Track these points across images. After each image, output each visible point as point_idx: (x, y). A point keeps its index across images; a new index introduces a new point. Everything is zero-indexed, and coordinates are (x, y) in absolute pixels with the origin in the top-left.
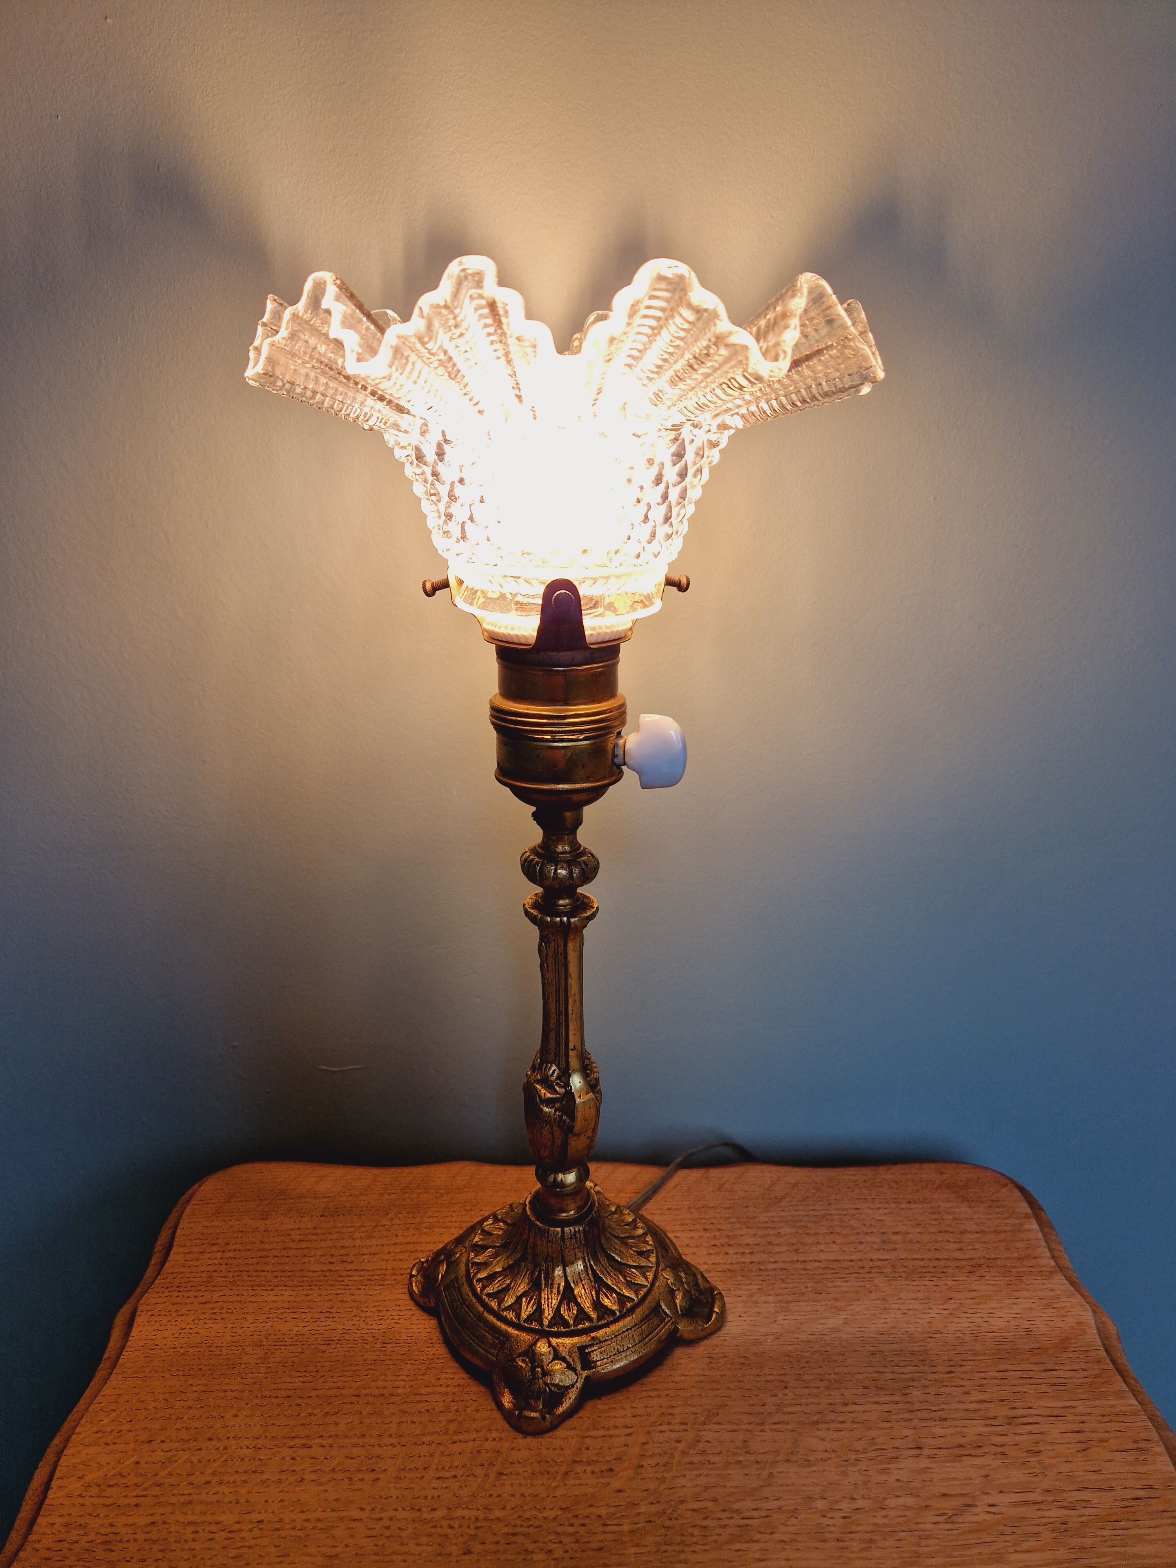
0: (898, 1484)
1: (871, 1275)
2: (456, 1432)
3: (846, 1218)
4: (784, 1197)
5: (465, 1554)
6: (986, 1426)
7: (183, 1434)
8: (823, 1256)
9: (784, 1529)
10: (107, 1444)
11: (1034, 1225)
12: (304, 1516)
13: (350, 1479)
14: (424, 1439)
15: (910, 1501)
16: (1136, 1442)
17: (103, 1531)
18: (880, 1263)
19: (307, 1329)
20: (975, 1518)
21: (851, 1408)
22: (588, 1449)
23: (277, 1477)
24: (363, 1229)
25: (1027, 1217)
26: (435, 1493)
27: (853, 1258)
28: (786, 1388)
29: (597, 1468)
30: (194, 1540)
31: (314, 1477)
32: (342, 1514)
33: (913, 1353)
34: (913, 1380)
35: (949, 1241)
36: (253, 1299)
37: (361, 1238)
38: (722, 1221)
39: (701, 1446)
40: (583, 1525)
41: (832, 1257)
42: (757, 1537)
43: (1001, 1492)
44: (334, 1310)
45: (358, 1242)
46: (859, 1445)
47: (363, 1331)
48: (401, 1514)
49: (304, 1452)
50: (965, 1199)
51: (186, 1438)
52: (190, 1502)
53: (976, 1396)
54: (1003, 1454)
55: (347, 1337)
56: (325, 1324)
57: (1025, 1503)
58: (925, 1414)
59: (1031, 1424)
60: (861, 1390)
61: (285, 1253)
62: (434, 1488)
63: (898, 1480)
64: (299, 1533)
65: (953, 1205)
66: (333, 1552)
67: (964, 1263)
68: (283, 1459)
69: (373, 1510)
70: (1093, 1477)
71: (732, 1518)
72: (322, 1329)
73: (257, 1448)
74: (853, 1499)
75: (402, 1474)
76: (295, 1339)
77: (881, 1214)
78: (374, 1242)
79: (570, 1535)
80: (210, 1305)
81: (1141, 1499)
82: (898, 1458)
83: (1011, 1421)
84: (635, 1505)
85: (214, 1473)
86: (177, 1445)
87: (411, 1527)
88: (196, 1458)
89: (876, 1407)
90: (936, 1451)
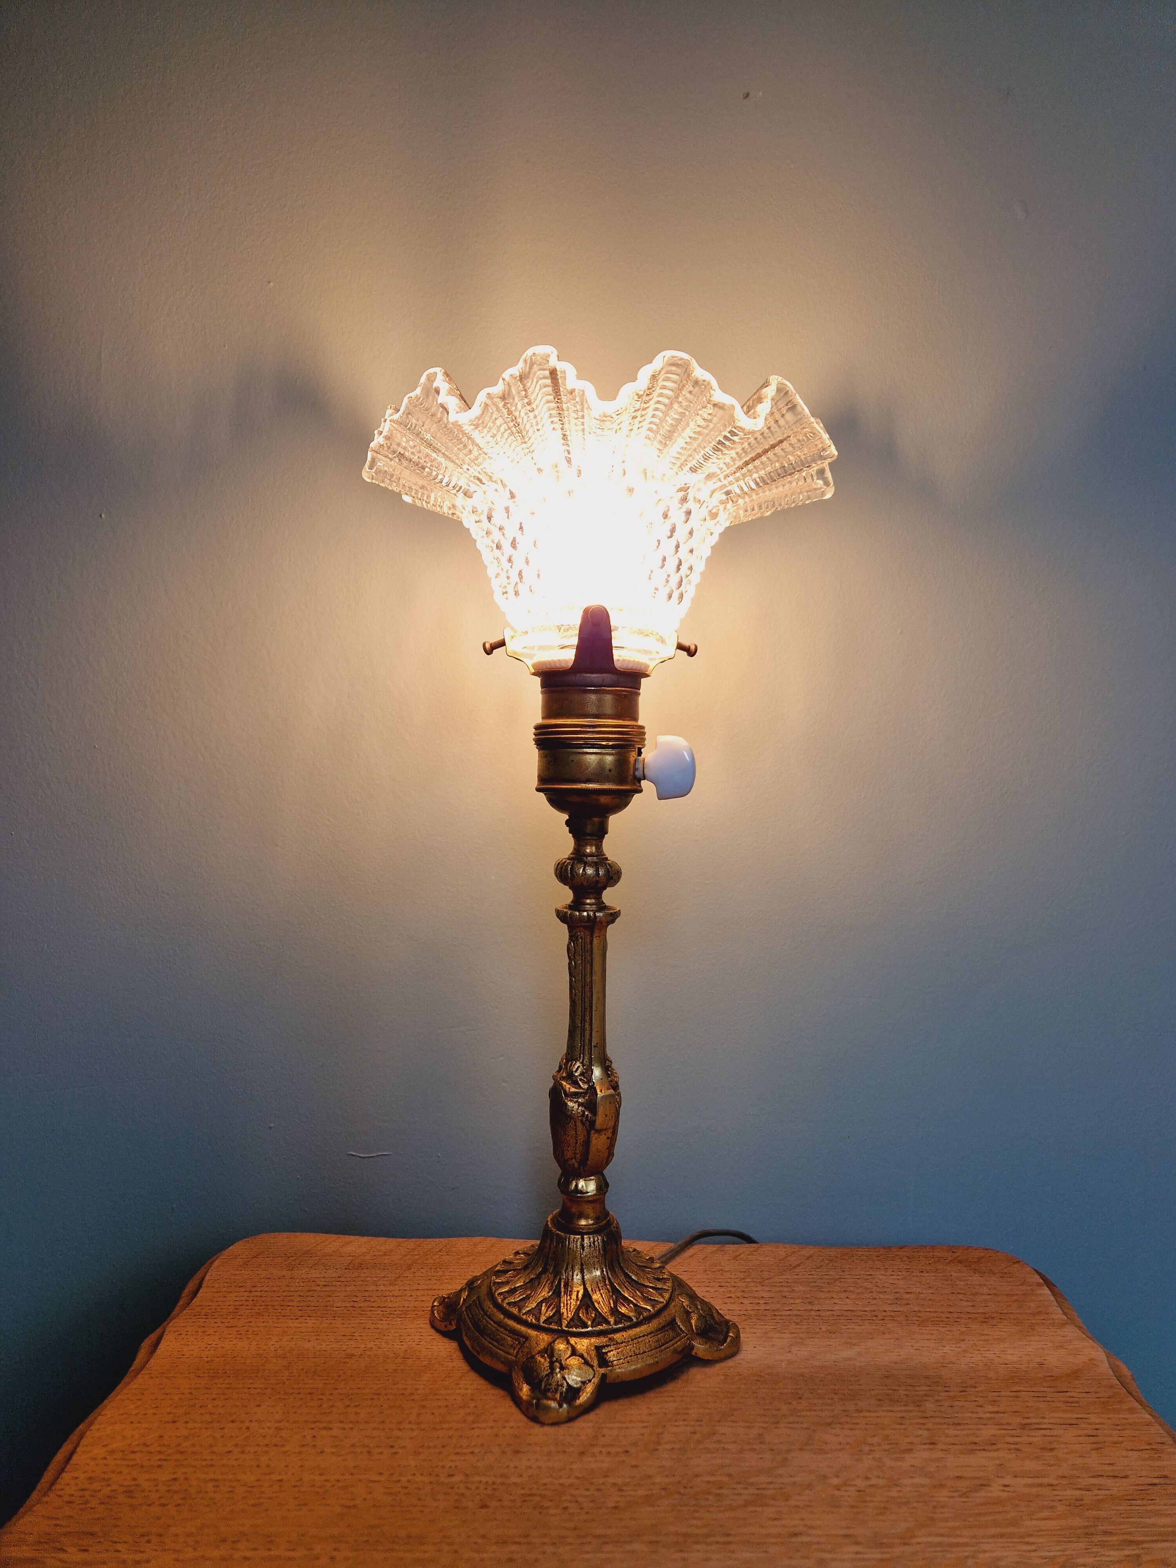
0: (913, 1469)
1: (884, 1322)
2: (473, 1422)
3: (859, 1281)
4: (798, 1265)
5: (482, 1507)
6: (1000, 1429)
7: (208, 1418)
8: (837, 1307)
10: (132, 1423)
11: (1045, 1291)
12: (323, 1478)
13: (369, 1452)
14: (443, 1426)
15: (925, 1481)
16: (1150, 1444)
17: (125, 1483)
18: (893, 1314)
19: (330, 1347)
20: (990, 1495)
21: (865, 1414)
22: (604, 1436)
23: (297, 1449)
24: (386, 1279)
25: (1039, 1285)
26: (453, 1464)
27: (866, 1309)
28: (800, 1398)
29: (613, 1450)
30: (215, 1492)
31: (334, 1450)
32: (360, 1477)
33: (927, 1377)
34: (926, 1395)
35: (961, 1300)
36: (278, 1325)
37: (384, 1285)
38: (737, 1281)
39: (717, 1437)
40: (598, 1490)
41: (846, 1308)
42: (771, 1502)
43: (1015, 1476)
44: (356, 1334)
45: (382, 1288)
46: (873, 1440)
47: (384, 1350)
48: (419, 1478)
49: (324, 1432)
50: (976, 1271)
51: (210, 1420)
52: (212, 1465)
53: (989, 1408)
54: (1018, 1450)
55: (368, 1353)
56: (346, 1343)
57: (1040, 1485)
58: (937, 1420)
59: (1045, 1429)
60: (875, 1402)
61: (310, 1293)
62: (452, 1461)
63: (913, 1466)
64: (318, 1490)
65: (965, 1275)
66: (351, 1503)
67: (977, 1315)
68: (304, 1437)
69: (392, 1474)
70: (1107, 1468)
71: (746, 1488)
72: (344, 1348)
73: (278, 1429)
74: (867, 1478)
75: (421, 1450)
76: (318, 1353)
77: (894, 1279)
78: (397, 1288)
79: (586, 1496)
80: (236, 1329)
81: (1154, 1484)
82: (911, 1450)
83: (1024, 1427)
84: (650, 1477)
85: (236, 1445)
86: (199, 1425)
87: (429, 1488)
88: (218, 1434)
89: (890, 1414)
90: (950, 1446)
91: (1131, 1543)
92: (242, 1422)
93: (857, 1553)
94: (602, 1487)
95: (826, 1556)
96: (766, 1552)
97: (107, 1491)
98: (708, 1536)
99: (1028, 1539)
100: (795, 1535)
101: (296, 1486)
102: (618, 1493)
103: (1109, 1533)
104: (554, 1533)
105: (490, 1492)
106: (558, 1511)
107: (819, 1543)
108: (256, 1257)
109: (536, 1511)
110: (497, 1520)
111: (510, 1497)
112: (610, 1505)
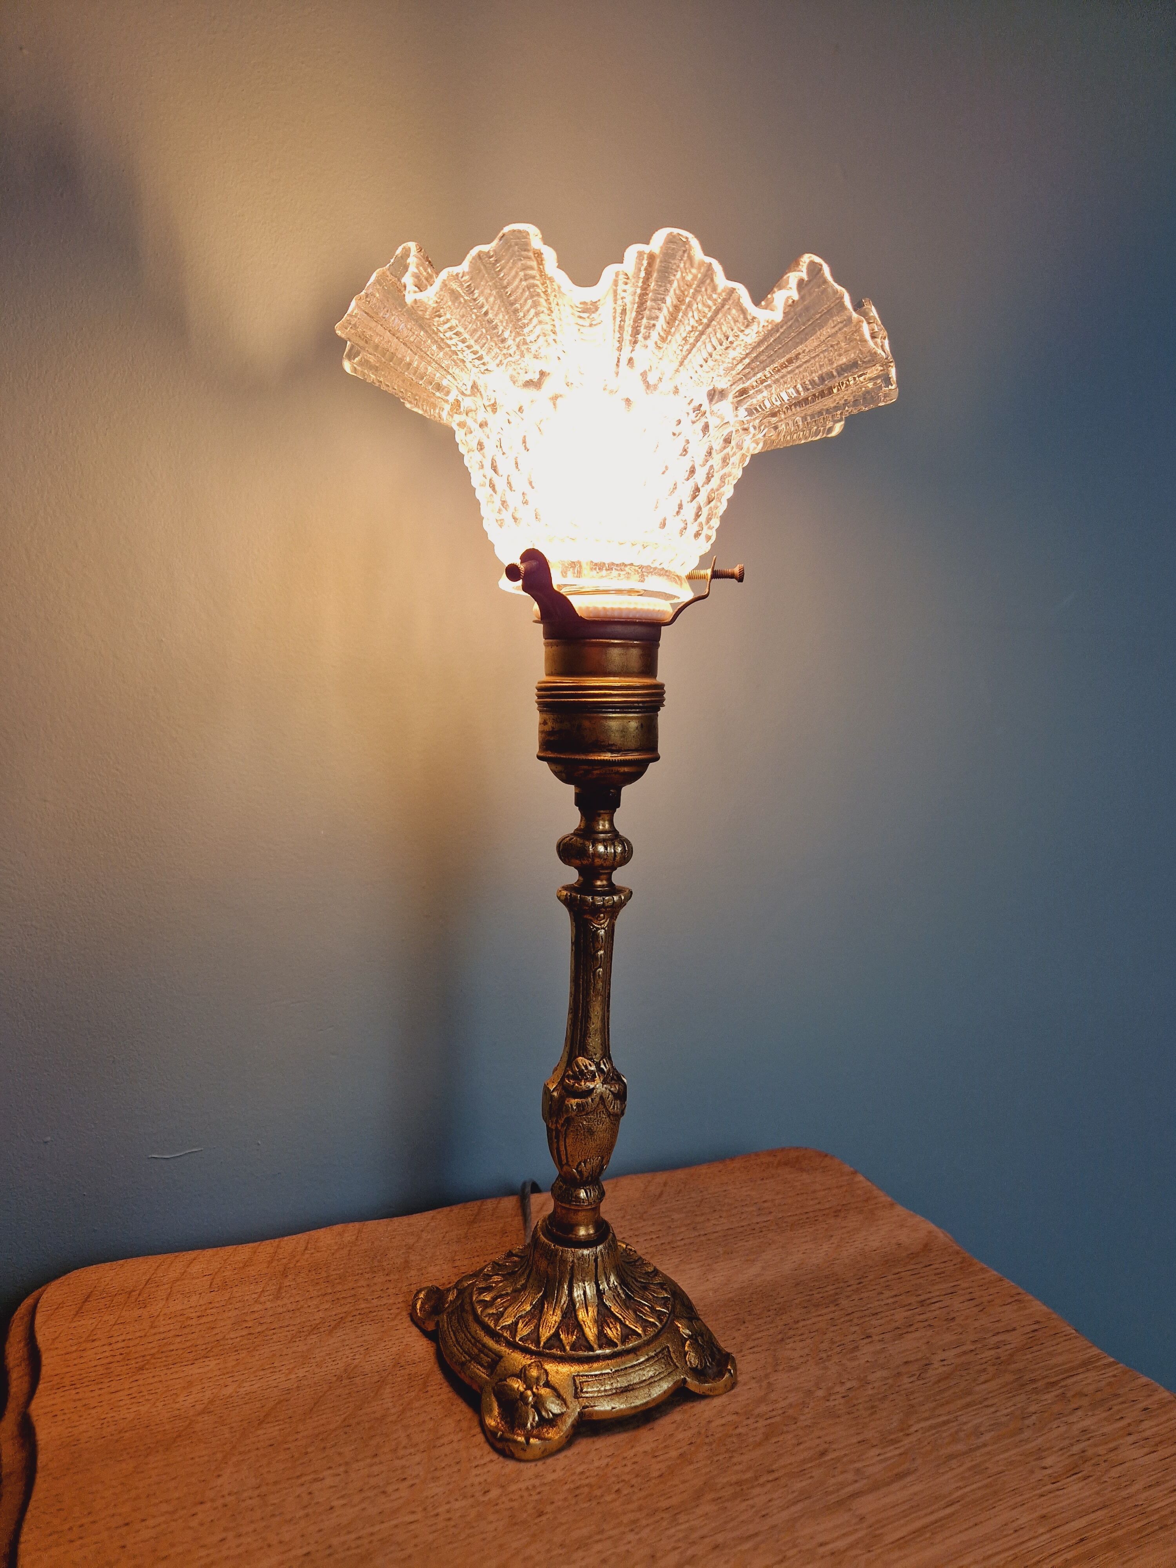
0: (869, 1364)
1: (763, 1233)
3: (721, 1199)
4: (661, 1194)
5: (540, 1516)
6: (907, 1311)
7: (165, 1507)
8: (718, 1228)
9: (802, 1418)
10: (72, 1541)
12: (353, 1536)
13: (384, 1492)
14: (441, 1441)
16: (1012, 1296)
18: (765, 1224)
19: (255, 1386)
20: (937, 1372)
21: (803, 1323)
23: (301, 1513)
24: (266, 1294)
27: (743, 1224)
28: (744, 1322)
31: (342, 1502)
32: (393, 1523)
33: (827, 1277)
34: (837, 1294)
35: (807, 1199)
36: (174, 1376)
37: (269, 1301)
41: (725, 1227)
42: (785, 1429)
43: (944, 1350)
44: (276, 1364)
45: (269, 1305)
46: (824, 1346)
47: (320, 1374)
49: (318, 1485)
50: (802, 1170)
51: (171, 1509)
53: (887, 1293)
54: (930, 1326)
55: (305, 1382)
56: (272, 1378)
57: (965, 1353)
58: (859, 1314)
59: (937, 1302)
60: (803, 1310)
61: (187, 1330)
62: (476, 1475)
63: (867, 1362)
64: (357, 1551)
65: (795, 1175)
67: (827, 1211)
68: (298, 1496)
69: (425, 1509)
70: (998, 1325)
71: (757, 1422)
72: (274, 1383)
73: (263, 1496)
74: (842, 1383)
75: (438, 1474)
76: (248, 1397)
77: (746, 1191)
78: (285, 1301)
79: (628, 1473)
80: (124, 1393)
81: (1036, 1330)
82: (857, 1347)
83: (922, 1304)
85: (226, 1530)
86: (163, 1518)
87: (473, 1513)
88: (194, 1523)
89: (820, 1318)
90: (883, 1336)
91: (1053, 1384)
92: (213, 1500)
93: (879, 1455)
95: (858, 1465)
96: (812, 1477)
98: (756, 1478)
99: (986, 1403)
100: (823, 1454)
101: (330, 1555)
102: (654, 1460)
103: (1033, 1381)
104: (625, 1519)
105: (537, 1497)
106: (614, 1496)
107: (845, 1455)
108: (86, 1301)
109: (594, 1503)
110: (562, 1524)
111: (561, 1497)
112: (655, 1474)
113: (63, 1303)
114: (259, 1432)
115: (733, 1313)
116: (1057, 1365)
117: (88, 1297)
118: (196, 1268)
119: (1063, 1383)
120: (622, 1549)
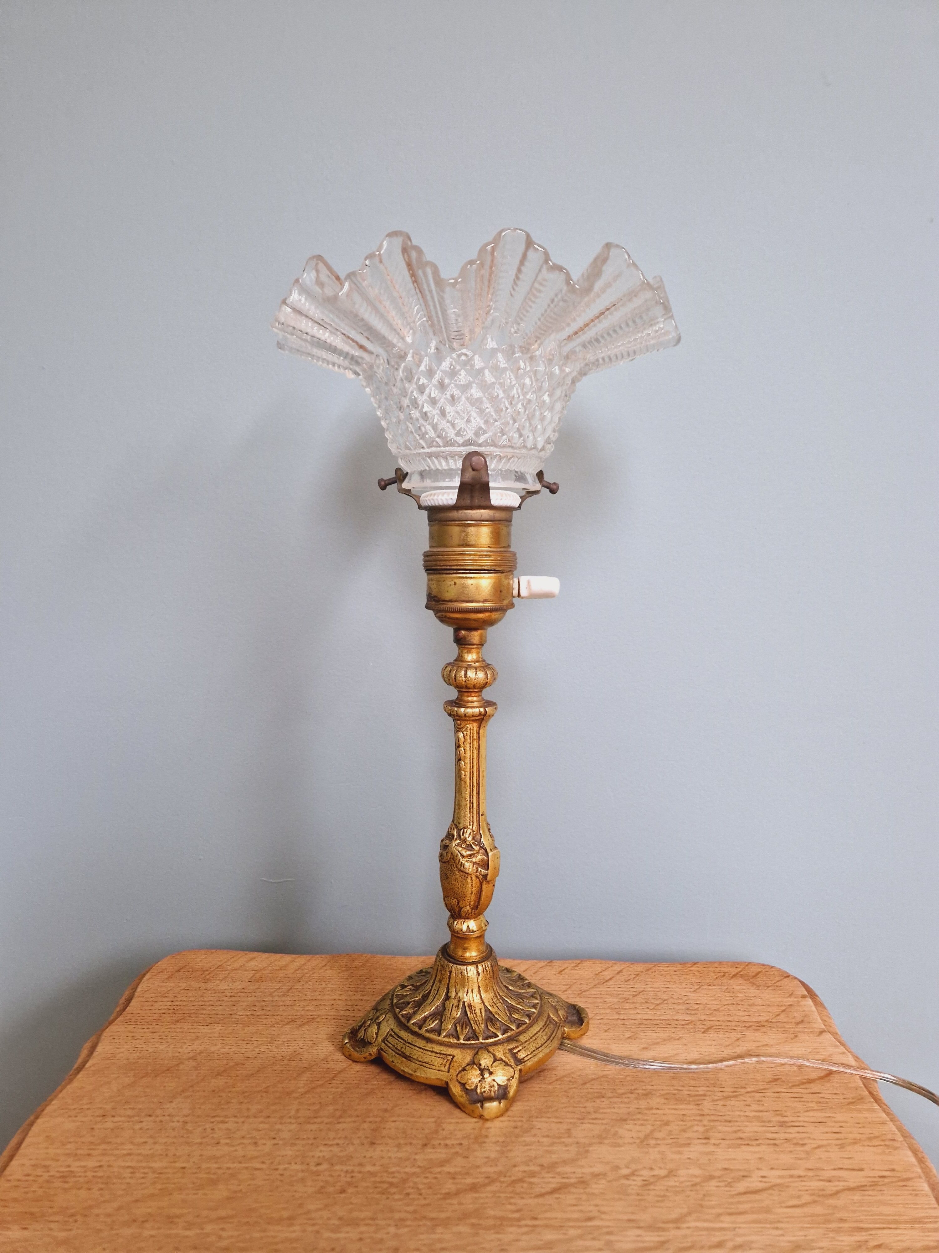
0: (688, 1161)
1: (676, 1029)
3: (659, 994)
4: (610, 979)
5: (341, 1193)
6: (763, 1126)
7: (129, 1112)
8: (639, 1017)
10: (70, 1116)
11: (809, 1002)
12: (216, 1166)
13: (256, 1143)
14: (315, 1120)
15: (697, 1172)
17: (61, 1170)
18: (683, 1022)
19: (231, 1050)
20: (750, 1185)
21: (655, 1111)
22: (443, 1130)
23: (198, 1141)
24: (281, 990)
25: (804, 997)
26: (321, 1155)
27: (663, 1018)
28: (603, 1097)
30: (131, 1178)
31: (228, 1141)
32: (246, 1165)
34: (705, 1095)
35: (739, 1010)
36: (192, 1031)
37: (278, 996)
39: (534, 1131)
40: (435, 1178)
41: (646, 1017)
42: (573, 1190)
43: (772, 1169)
44: (253, 1039)
45: (276, 998)
47: (274, 1053)
48: (294, 1167)
49: (221, 1126)
50: (754, 984)
51: (131, 1115)
52: (130, 1154)
53: (755, 1107)
54: (775, 1145)
55: (261, 1056)
56: (245, 1047)
57: (791, 1176)
58: (713, 1118)
59: (799, 1126)
60: (663, 1101)
61: (219, 1003)
62: (321, 1151)
63: (689, 1158)
64: (212, 1176)
65: (744, 987)
66: (239, 1188)
67: (751, 1024)
68: (205, 1129)
69: (272, 1163)
70: (846, 1162)
71: (554, 1177)
72: (243, 1051)
73: (185, 1122)
74: (651, 1169)
75: (297, 1142)
76: (222, 1056)
77: (687, 992)
78: (288, 998)
79: (425, 1184)
80: (158, 1034)
81: (884, 1177)
82: (689, 1144)
83: (782, 1124)
84: (478, 1167)
85: (151, 1137)
86: (123, 1119)
87: (300, 1175)
88: (137, 1127)
89: (673, 1112)
90: (721, 1141)
91: (860, 1229)
92: (157, 1116)
93: (638, 1236)
94: (439, 1176)
95: (613, 1238)
96: (565, 1234)
97: (46, 1176)
98: (519, 1220)
99: (776, 1225)
100: (590, 1219)
101: (196, 1173)
102: (451, 1181)
103: (842, 1220)
104: (397, 1216)
105: (349, 1180)
106: (402, 1197)
107: (608, 1227)
108: (178, 971)
109: (384, 1197)
110: (352, 1204)
111: (364, 1184)
112: (443, 1191)
113: (166, 969)
114: (213, 1080)
115: (600, 1087)
116: (881, 1214)
117: (182, 969)
118: (253, 964)
119: (873, 1232)
120: (379, 1236)
